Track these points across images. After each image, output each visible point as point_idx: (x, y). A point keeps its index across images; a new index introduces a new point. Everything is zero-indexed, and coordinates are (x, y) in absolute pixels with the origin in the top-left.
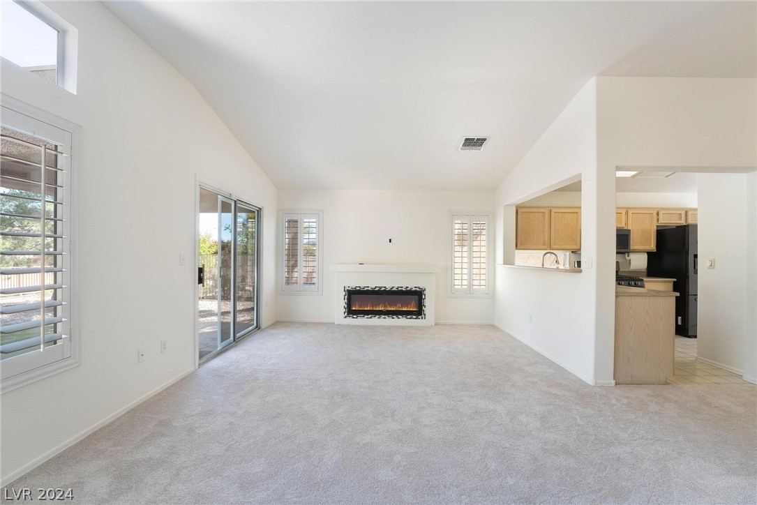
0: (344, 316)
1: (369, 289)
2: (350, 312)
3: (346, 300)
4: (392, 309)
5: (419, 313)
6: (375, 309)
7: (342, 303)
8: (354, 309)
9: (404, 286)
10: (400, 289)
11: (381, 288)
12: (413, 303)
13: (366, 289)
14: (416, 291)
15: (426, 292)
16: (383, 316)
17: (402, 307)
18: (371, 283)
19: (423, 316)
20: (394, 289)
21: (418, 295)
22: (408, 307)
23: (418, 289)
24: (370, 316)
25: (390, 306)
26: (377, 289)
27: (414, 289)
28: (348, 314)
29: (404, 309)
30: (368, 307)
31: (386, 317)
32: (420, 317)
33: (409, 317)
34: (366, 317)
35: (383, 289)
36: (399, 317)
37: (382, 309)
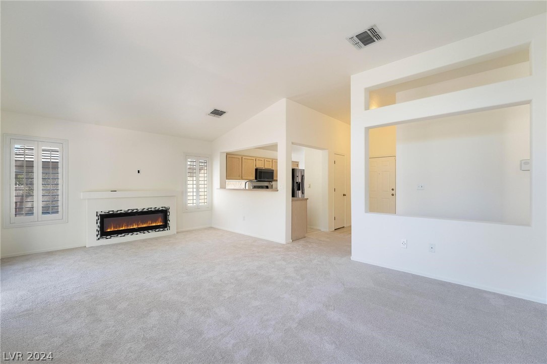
0: (96, 238)
1: (122, 212)
2: (103, 233)
3: (99, 224)
4: (144, 226)
5: (165, 226)
6: (129, 228)
7: (95, 227)
8: (109, 230)
9: (153, 207)
10: (149, 209)
11: (133, 210)
12: (160, 219)
13: (119, 212)
14: (162, 210)
15: (170, 210)
16: (135, 233)
17: (152, 223)
18: (124, 207)
19: (168, 228)
20: (145, 210)
21: (163, 214)
22: (156, 223)
23: (164, 209)
24: (123, 235)
25: (143, 223)
26: (130, 211)
27: (161, 209)
28: (101, 236)
29: (153, 225)
30: (122, 227)
31: (138, 233)
32: (166, 229)
33: (158, 230)
34: (119, 235)
35: (135, 211)
36: (150, 231)
37: (135, 227)
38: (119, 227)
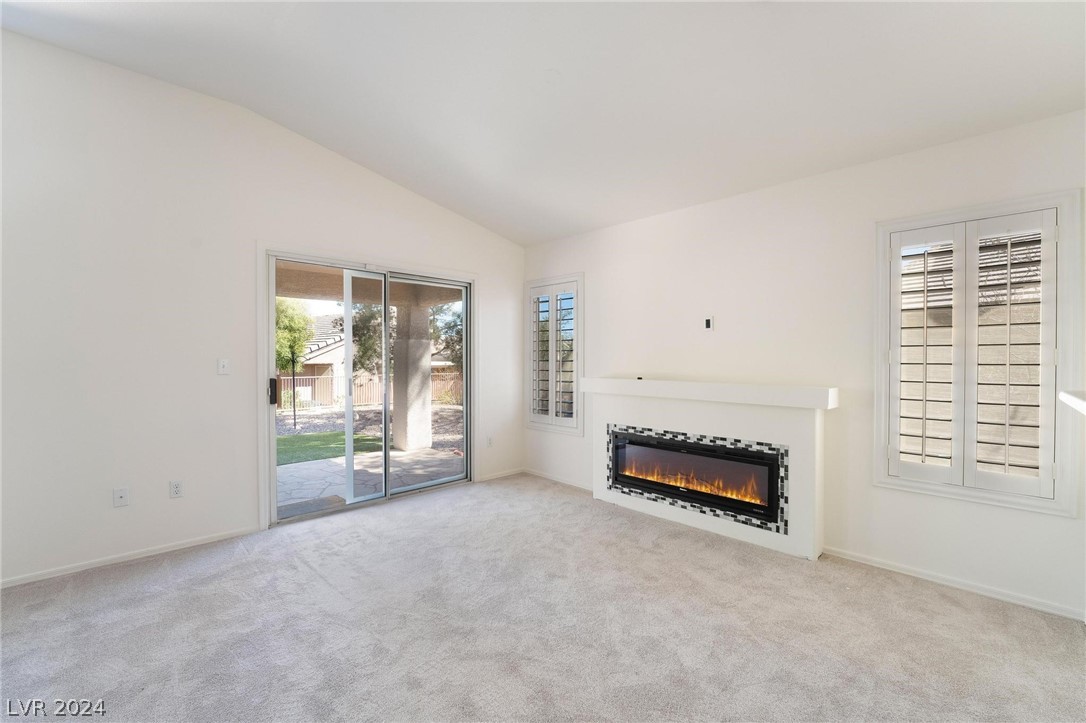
0: (607, 485)
1: (653, 434)
3: (611, 454)
4: (704, 490)
5: (769, 513)
6: (666, 482)
7: (602, 459)
8: (627, 473)
9: (731, 436)
10: (719, 442)
11: (675, 435)
12: (752, 484)
13: (646, 433)
14: (760, 453)
15: (789, 461)
16: (680, 503)
17: (725, 489)
18: (658, 423)
19: (781, 524)
20: (706, 442)
21: (767, 465)
22: (738, 492)
23: (766, 450)
24: (653, 496)
25: (701, 480)
26: (669, 436)
27: (755, 448)
28: (614, 483)
29: (729, 496)
30: (653, 475)
31: (688, 505)
32: (772, 525)
33: (742, 518)
34: (646, 495)
35: (681, 438)
36: (718, 512)
37: (681, 484)
38: (647, 475)
